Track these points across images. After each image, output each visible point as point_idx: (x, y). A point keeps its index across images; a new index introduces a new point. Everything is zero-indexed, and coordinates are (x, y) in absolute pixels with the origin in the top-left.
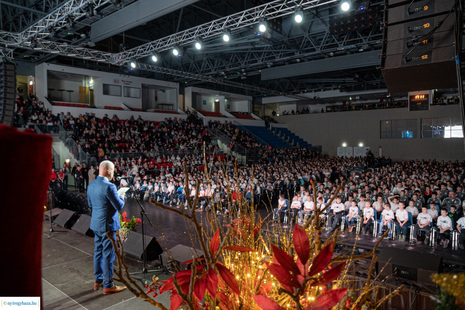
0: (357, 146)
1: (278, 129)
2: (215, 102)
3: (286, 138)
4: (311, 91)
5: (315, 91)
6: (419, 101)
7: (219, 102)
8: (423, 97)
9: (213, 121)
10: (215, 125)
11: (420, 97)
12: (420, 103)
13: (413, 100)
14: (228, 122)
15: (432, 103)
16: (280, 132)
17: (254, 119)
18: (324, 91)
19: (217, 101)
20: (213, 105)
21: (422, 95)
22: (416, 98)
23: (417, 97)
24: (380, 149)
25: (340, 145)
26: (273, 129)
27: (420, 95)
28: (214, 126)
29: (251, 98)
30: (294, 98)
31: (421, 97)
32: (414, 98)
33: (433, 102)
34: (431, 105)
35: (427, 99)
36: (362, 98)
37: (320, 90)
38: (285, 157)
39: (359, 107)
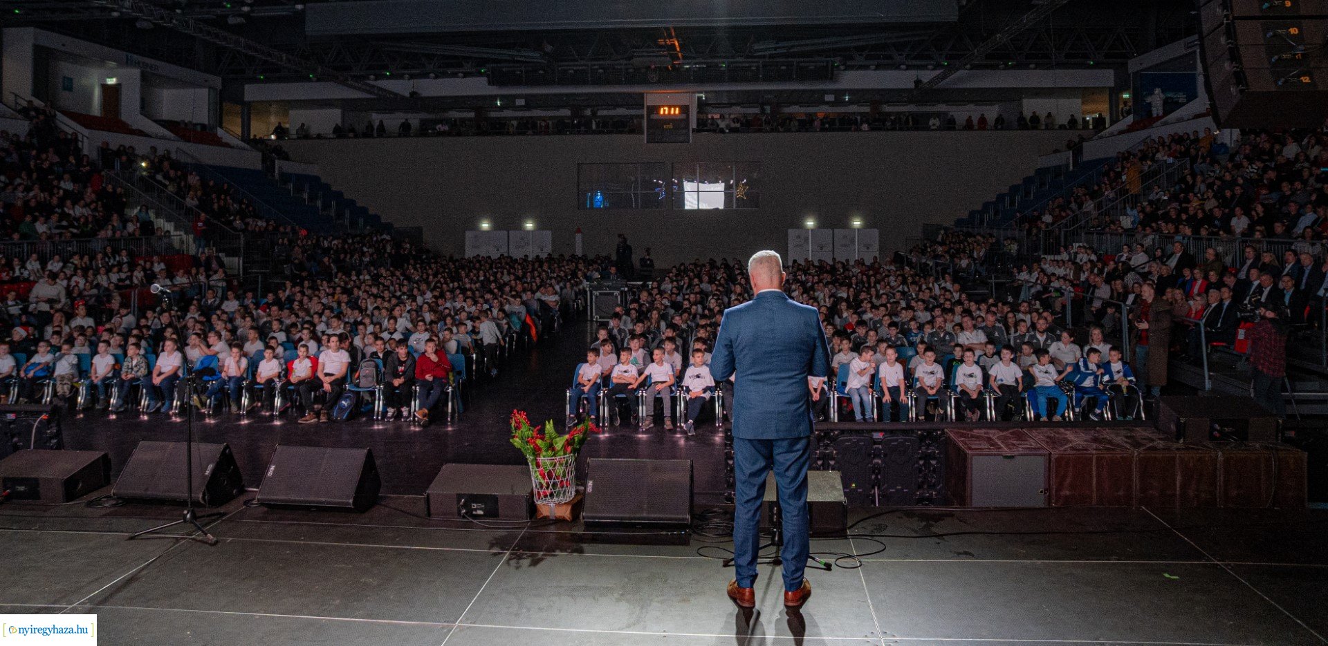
0: (519, 227)
1: (300, 178)
2: (105, 88)
3: (326, 206)
4: (401, 77)
5: (412, 77)
6: (669, 120)
7: (116, 89)
8: (677, 112)
9: (114, 146)
10: (124, 158)
11: (669, 111)
12: (671, 126)
13: (653, 116)
14: (160, 152)
15: (695, 126)
16: (307, 187)
17: (227, 145)
18: (437, 77)
19: (112, 81)
20: (97, 93)
21: (675, 107)
22: (662, 112)
23: (664, 111)
24: (579, 237)
25: (474, 226)
26: (286, 177)
27: (670, 107)
28: (122, 164)
29: (217, 82)
30: (359, 89)
31: (672, 112)
32: (658, 112)
33: (698, 124)
34: (693, 130)
35: (684, 116)
36: (531, 102)
37: (425, 75)
38: (351, 258)
39: (527, 127)
